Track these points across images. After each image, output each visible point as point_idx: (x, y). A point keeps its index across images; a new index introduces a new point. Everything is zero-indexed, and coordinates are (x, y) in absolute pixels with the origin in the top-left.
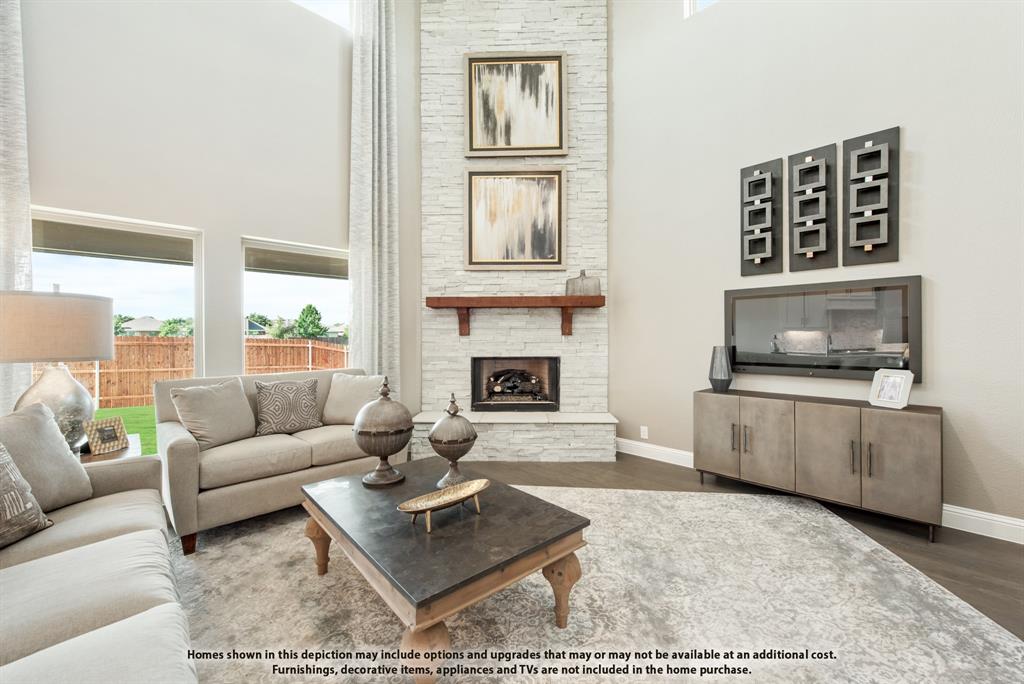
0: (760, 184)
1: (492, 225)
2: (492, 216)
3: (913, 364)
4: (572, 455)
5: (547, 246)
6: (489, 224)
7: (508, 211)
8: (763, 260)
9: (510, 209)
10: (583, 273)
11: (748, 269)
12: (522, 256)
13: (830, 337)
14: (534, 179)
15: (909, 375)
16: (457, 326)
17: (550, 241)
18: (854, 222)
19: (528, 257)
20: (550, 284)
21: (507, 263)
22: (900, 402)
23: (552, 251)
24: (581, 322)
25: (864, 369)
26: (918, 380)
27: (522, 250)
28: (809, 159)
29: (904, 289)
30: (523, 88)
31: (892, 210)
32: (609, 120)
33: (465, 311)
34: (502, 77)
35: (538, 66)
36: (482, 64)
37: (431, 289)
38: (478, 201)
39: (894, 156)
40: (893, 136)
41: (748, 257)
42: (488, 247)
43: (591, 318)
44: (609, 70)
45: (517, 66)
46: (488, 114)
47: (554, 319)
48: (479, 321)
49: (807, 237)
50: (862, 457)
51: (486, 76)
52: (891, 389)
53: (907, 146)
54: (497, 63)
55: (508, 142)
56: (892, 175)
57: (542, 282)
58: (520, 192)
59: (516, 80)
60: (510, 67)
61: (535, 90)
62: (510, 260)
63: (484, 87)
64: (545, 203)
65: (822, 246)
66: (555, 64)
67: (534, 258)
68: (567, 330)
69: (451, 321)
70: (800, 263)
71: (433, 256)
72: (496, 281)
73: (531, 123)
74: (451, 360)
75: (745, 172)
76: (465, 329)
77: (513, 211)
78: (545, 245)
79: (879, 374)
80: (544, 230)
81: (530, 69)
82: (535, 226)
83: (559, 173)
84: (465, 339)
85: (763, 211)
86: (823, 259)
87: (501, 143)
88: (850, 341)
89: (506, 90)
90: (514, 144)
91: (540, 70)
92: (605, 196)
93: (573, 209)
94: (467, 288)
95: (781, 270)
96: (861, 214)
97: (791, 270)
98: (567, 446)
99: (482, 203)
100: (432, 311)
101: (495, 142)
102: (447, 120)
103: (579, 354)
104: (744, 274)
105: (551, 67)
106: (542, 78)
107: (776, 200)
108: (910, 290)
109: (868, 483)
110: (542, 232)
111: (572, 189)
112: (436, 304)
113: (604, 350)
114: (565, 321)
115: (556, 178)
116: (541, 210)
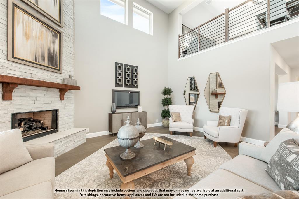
1: (27, 41)
2: (27, 36)
4: (75, 145)
5: (54, 62)
6: (25, 39)
7: (36, 37)
9: (38, 37)
10: (70, 77)
12: (43, 63)
14: (49, 29)
16: (1, 94)
17: (56, 60)
19: (46, 63)
20: (56, 78)
21: (35, 63)
23: (56, 64)
24: (67, 95)
27: (43, 59)
38: (18, 23)
41: (116, 83)
47: (56, 93)
55: (37, 3)
57: (52, 77)
58: (42, 31)
62: (37, 63)
64: (54, 42)
65: (130, 84)
67: (49, 65)
68: (62, 98)
72: (29, 71)
73: (48, 3)
75: (117, 64)
77: (39, 39)
80: (53, 54)
82: (49, 50)
83: (60, 33)
84: (7, 102)
85: (121, 74)
92: (73, 50)
97: (124, 87)
98: (74, 142)
99: (21, 25)
103: (65, 108)
104: (116, 86)
110: (52, 55)
114: (60, 95)
115: (57, 34)
116: (52, 45)
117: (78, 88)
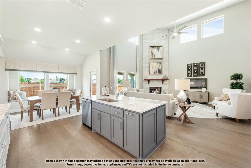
0: (190, 66)
2: (153, 68)
3: (206, 87)
8: (190, 75)
10: (165, 76)
11: (188, 76)
13: (196, 84)
14: (158, 63)
15: (206, 88)
16: (148, 83)
18: (200, 68)
20: (160, 77)
21: (155, 74)
22: (205, 91)
23: (161, 72)
24: (164, 82)
25: (201, 88)
26: (207, 89)
27: (157, 72)
28: (196, 64)
29: (205, 79)
30: (157, 50)
31: (204, 71)
32: (168, 55)
33: (149, 81)
34: (154, 49)
35: (159, 47)
36: (151, 47)
37: (144, 78)
39: (205, 65)
40: (204, 63)
41: (188, 75)
42: (152, 72)
43: (166, 82)
44: (168, 48)
45: (156, 47)
46: (152, 54)
47: (161, 82)
48: (151, 82)
49: (195, 73)
50: (201, 97)
51: (152, 49)
52: (204, 90)
53: (206, 64)
54: (153, 47)
55: (155, 58)
56: (204, 67)
58: (156, 64)
59: (156, 49)
60: (155, 47)
61: (159, 51)
63: (152, 50)
64: (160, 66)
65: (197, 74)
66: (161, 47)
68: (163, 83)
69: (147, 82)
70: (194, 76)
71: (144, 73)
72: (153, 77)
73: (158, 55)
74: (147, 87)
75: (188, 65)
76: (149, 83)
77: (156, 67)
78: (160, 72)
79: (203, 88)
80: (160, 70)
81: (158, 48)
82: (158, 69)
83: (162, 62)
84: (149, 84)
85: (190, 70)
86: (197, 76)
87: (154, 58)
88: (199, 84)
89: (155, 51)
90: (156, 58)
91: (159, 48)
92: (168, 65)
93: (163, 67)
94: (149, 77)
95: (192, 76)
96: (201, 67)
99: (151, 66)
100: (144, 81)
101: (153, 58)
102: (147, 55)
103: (164, 86)
104: (187, 77)
105: (161, 48)
106: (160, 49)
107: (192, 68)
108: (206, 80)
109: (201, 99)
111: (163, 64)
112: (145, 80)
113: (167, 86)
114: (162, 82)
115: (161, 63)
116: (159, 67)
117: (168, 79)
